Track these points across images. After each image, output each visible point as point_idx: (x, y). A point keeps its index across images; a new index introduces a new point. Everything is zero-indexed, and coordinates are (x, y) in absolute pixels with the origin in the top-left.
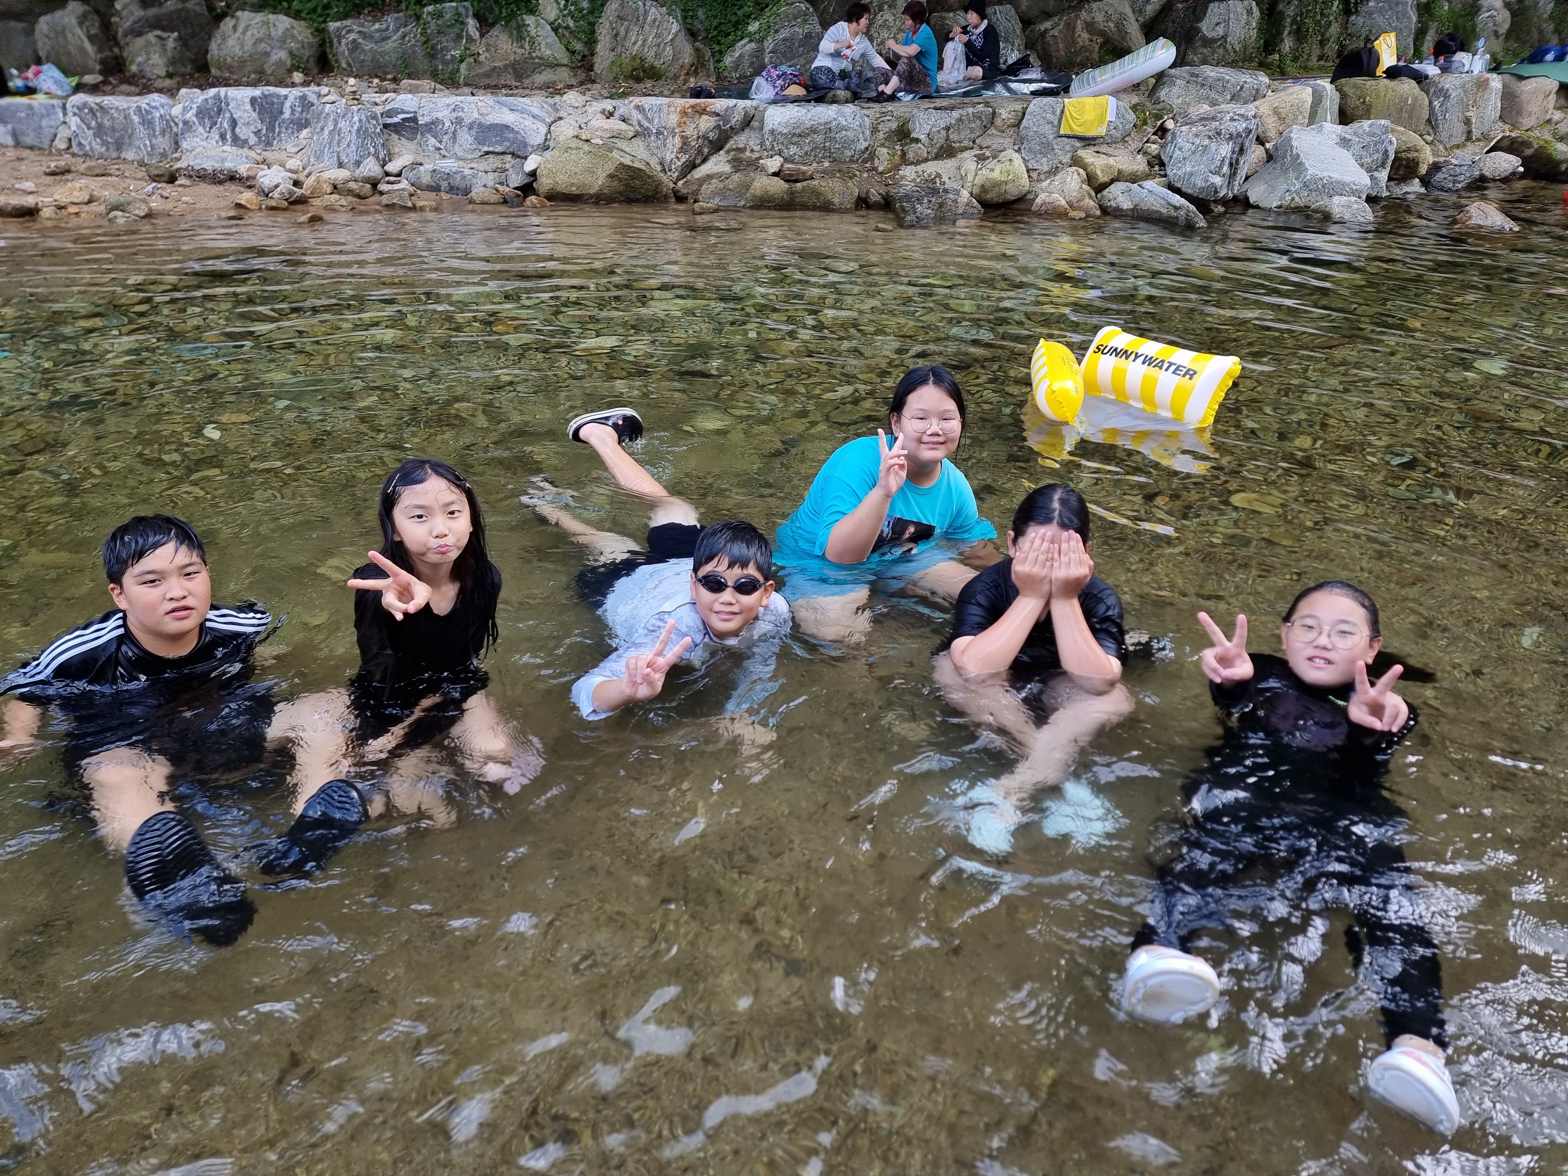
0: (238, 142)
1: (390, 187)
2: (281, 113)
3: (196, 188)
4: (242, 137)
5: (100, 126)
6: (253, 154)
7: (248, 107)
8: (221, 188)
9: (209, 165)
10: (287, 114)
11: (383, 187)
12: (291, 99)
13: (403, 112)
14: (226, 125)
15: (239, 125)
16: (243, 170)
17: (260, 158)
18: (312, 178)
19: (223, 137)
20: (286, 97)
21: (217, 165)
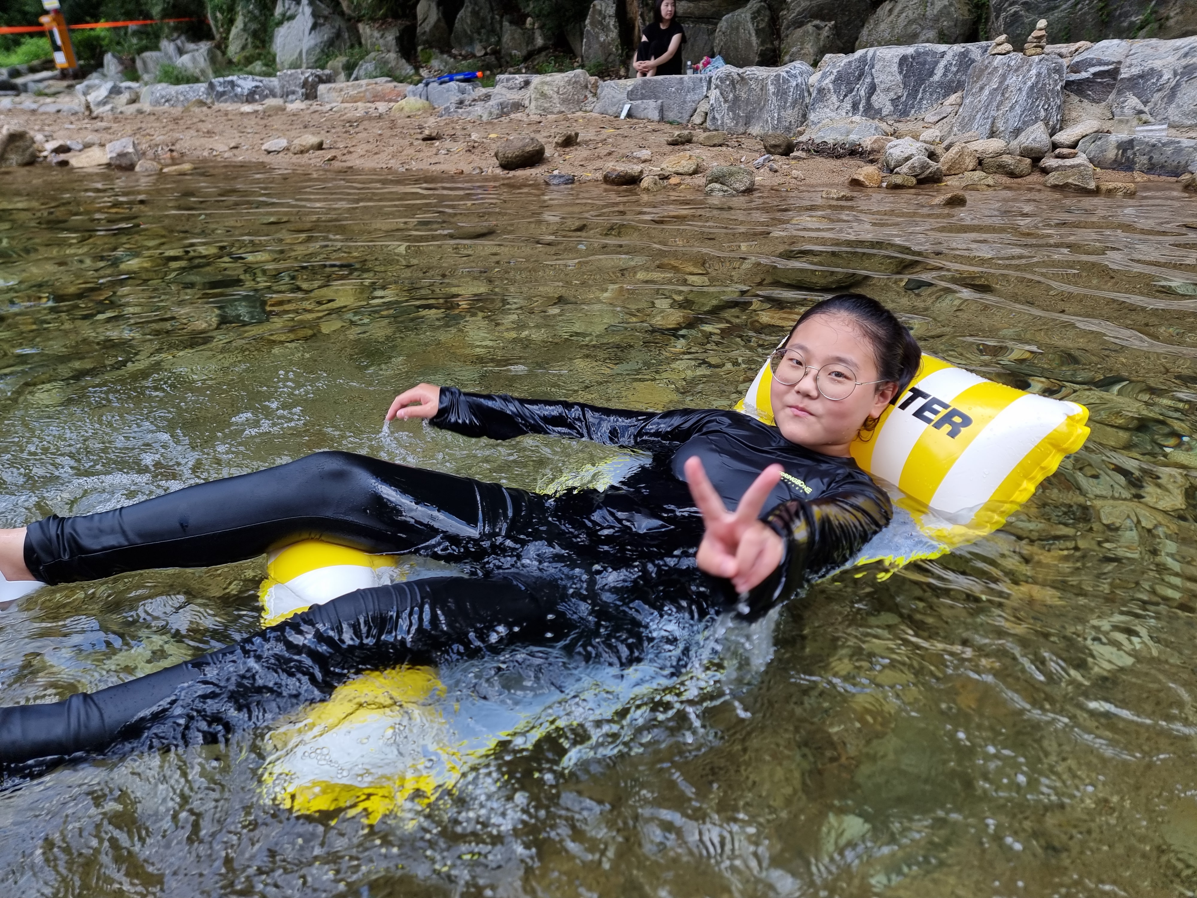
0: (871, 112)
1: (1060, 162)
2: (931, 73)
3: (811, 162)
4: (876, 106)
5: (736, 98)
6: (884, 126)
7: (895, 68)
8: (839, 162)
9: (830, 138)
10: (938, 76)
11: (1049, 162)
12: (948, 57)
13: (1100, 63)
14: (862, 93)
15: (878, 91)
16: (868, 142)
17: (890, 130)
18: (954, 151)
19: (855, 107)
20: (943, 54)
21: (840, 138)
